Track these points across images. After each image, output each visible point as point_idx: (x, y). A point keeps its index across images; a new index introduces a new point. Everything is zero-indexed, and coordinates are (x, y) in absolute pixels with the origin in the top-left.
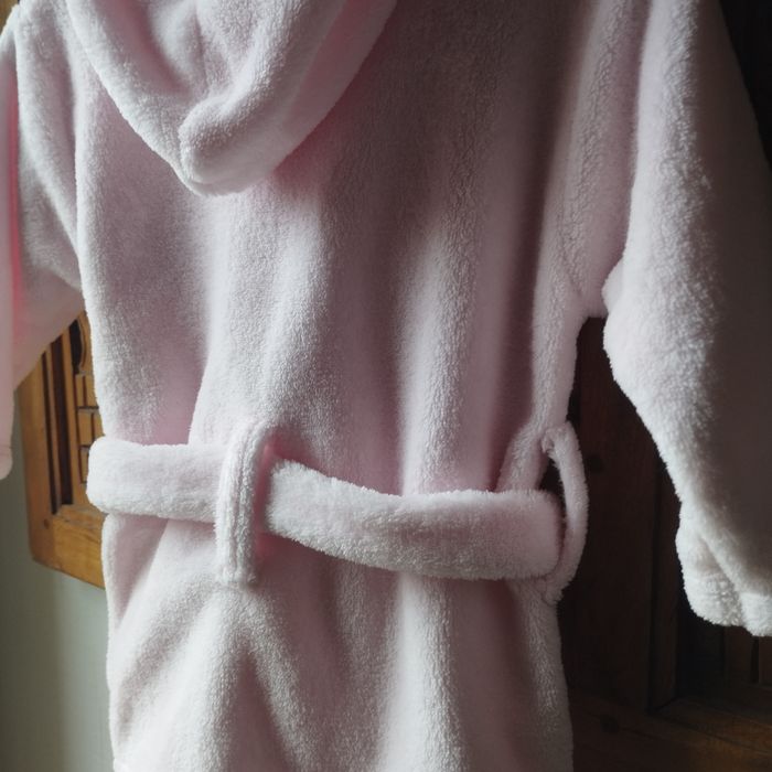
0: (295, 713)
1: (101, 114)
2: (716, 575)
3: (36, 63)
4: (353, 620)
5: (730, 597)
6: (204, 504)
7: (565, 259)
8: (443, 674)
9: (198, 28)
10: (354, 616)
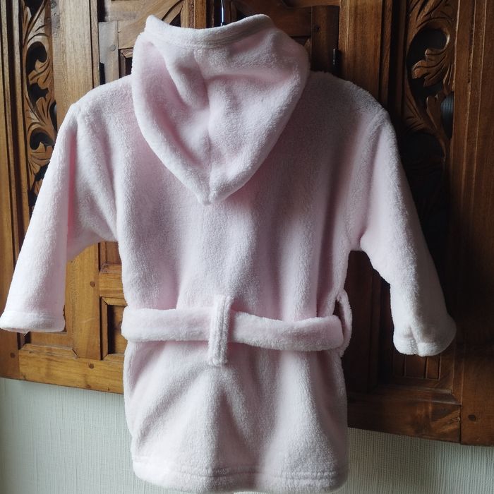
0: (244, 414)
1: (133, 162)
2: (410, 338)
3: (93, 134)
4: (264, 373)
5: (414, 345)
6: (201, 333)
7: (347, 231)
8: (308, 387)
9: (210, 140)
10: (264, 371)
